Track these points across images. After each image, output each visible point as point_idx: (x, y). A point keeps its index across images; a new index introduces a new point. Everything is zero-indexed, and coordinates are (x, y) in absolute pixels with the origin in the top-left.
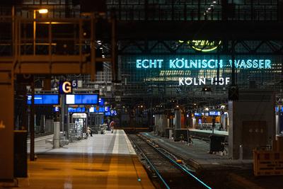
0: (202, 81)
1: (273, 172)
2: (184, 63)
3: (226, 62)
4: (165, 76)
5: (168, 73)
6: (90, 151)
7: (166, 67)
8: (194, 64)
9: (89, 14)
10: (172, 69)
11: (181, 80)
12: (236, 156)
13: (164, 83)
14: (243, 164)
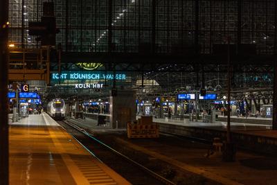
0: (88, 85)
1: (138, 136)
2: (79, 76)
3: (101, 76)
4: (68, 83)
5: (70, 81)
6: (29, 124)
7: (68, 78)
8: (84, 76)
9: (45, 47)
10: (72, 79)
11: (76, 85)
12: (114, 127)
13: (68, 87)
14: (119, 132)
